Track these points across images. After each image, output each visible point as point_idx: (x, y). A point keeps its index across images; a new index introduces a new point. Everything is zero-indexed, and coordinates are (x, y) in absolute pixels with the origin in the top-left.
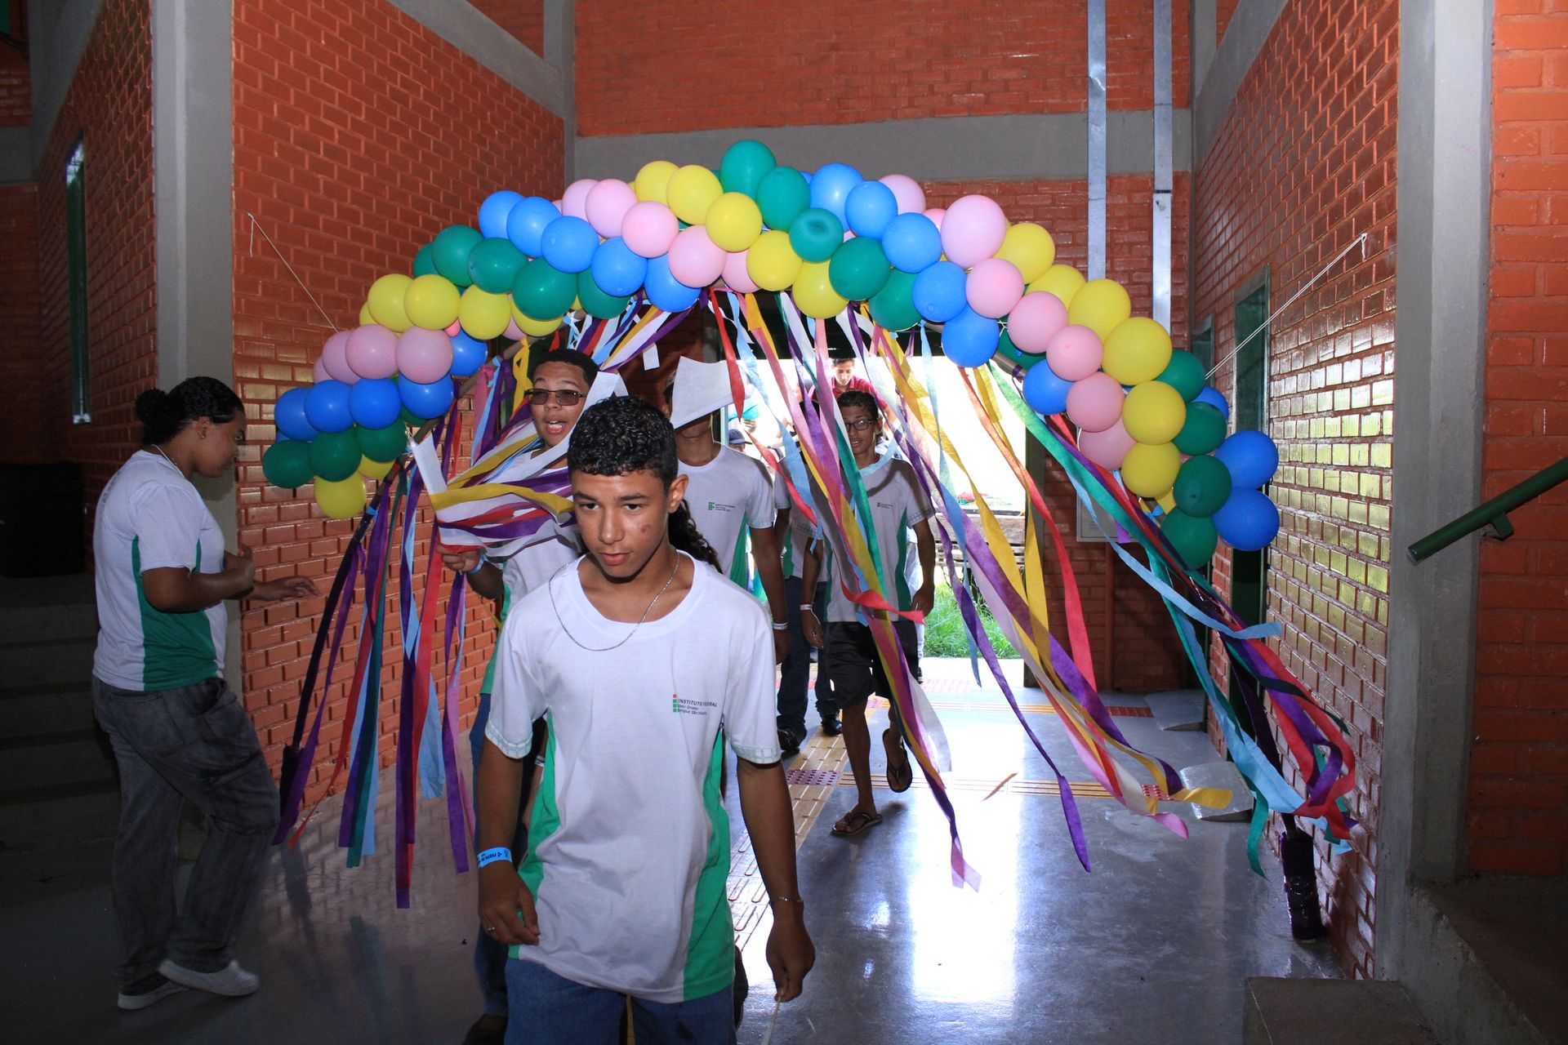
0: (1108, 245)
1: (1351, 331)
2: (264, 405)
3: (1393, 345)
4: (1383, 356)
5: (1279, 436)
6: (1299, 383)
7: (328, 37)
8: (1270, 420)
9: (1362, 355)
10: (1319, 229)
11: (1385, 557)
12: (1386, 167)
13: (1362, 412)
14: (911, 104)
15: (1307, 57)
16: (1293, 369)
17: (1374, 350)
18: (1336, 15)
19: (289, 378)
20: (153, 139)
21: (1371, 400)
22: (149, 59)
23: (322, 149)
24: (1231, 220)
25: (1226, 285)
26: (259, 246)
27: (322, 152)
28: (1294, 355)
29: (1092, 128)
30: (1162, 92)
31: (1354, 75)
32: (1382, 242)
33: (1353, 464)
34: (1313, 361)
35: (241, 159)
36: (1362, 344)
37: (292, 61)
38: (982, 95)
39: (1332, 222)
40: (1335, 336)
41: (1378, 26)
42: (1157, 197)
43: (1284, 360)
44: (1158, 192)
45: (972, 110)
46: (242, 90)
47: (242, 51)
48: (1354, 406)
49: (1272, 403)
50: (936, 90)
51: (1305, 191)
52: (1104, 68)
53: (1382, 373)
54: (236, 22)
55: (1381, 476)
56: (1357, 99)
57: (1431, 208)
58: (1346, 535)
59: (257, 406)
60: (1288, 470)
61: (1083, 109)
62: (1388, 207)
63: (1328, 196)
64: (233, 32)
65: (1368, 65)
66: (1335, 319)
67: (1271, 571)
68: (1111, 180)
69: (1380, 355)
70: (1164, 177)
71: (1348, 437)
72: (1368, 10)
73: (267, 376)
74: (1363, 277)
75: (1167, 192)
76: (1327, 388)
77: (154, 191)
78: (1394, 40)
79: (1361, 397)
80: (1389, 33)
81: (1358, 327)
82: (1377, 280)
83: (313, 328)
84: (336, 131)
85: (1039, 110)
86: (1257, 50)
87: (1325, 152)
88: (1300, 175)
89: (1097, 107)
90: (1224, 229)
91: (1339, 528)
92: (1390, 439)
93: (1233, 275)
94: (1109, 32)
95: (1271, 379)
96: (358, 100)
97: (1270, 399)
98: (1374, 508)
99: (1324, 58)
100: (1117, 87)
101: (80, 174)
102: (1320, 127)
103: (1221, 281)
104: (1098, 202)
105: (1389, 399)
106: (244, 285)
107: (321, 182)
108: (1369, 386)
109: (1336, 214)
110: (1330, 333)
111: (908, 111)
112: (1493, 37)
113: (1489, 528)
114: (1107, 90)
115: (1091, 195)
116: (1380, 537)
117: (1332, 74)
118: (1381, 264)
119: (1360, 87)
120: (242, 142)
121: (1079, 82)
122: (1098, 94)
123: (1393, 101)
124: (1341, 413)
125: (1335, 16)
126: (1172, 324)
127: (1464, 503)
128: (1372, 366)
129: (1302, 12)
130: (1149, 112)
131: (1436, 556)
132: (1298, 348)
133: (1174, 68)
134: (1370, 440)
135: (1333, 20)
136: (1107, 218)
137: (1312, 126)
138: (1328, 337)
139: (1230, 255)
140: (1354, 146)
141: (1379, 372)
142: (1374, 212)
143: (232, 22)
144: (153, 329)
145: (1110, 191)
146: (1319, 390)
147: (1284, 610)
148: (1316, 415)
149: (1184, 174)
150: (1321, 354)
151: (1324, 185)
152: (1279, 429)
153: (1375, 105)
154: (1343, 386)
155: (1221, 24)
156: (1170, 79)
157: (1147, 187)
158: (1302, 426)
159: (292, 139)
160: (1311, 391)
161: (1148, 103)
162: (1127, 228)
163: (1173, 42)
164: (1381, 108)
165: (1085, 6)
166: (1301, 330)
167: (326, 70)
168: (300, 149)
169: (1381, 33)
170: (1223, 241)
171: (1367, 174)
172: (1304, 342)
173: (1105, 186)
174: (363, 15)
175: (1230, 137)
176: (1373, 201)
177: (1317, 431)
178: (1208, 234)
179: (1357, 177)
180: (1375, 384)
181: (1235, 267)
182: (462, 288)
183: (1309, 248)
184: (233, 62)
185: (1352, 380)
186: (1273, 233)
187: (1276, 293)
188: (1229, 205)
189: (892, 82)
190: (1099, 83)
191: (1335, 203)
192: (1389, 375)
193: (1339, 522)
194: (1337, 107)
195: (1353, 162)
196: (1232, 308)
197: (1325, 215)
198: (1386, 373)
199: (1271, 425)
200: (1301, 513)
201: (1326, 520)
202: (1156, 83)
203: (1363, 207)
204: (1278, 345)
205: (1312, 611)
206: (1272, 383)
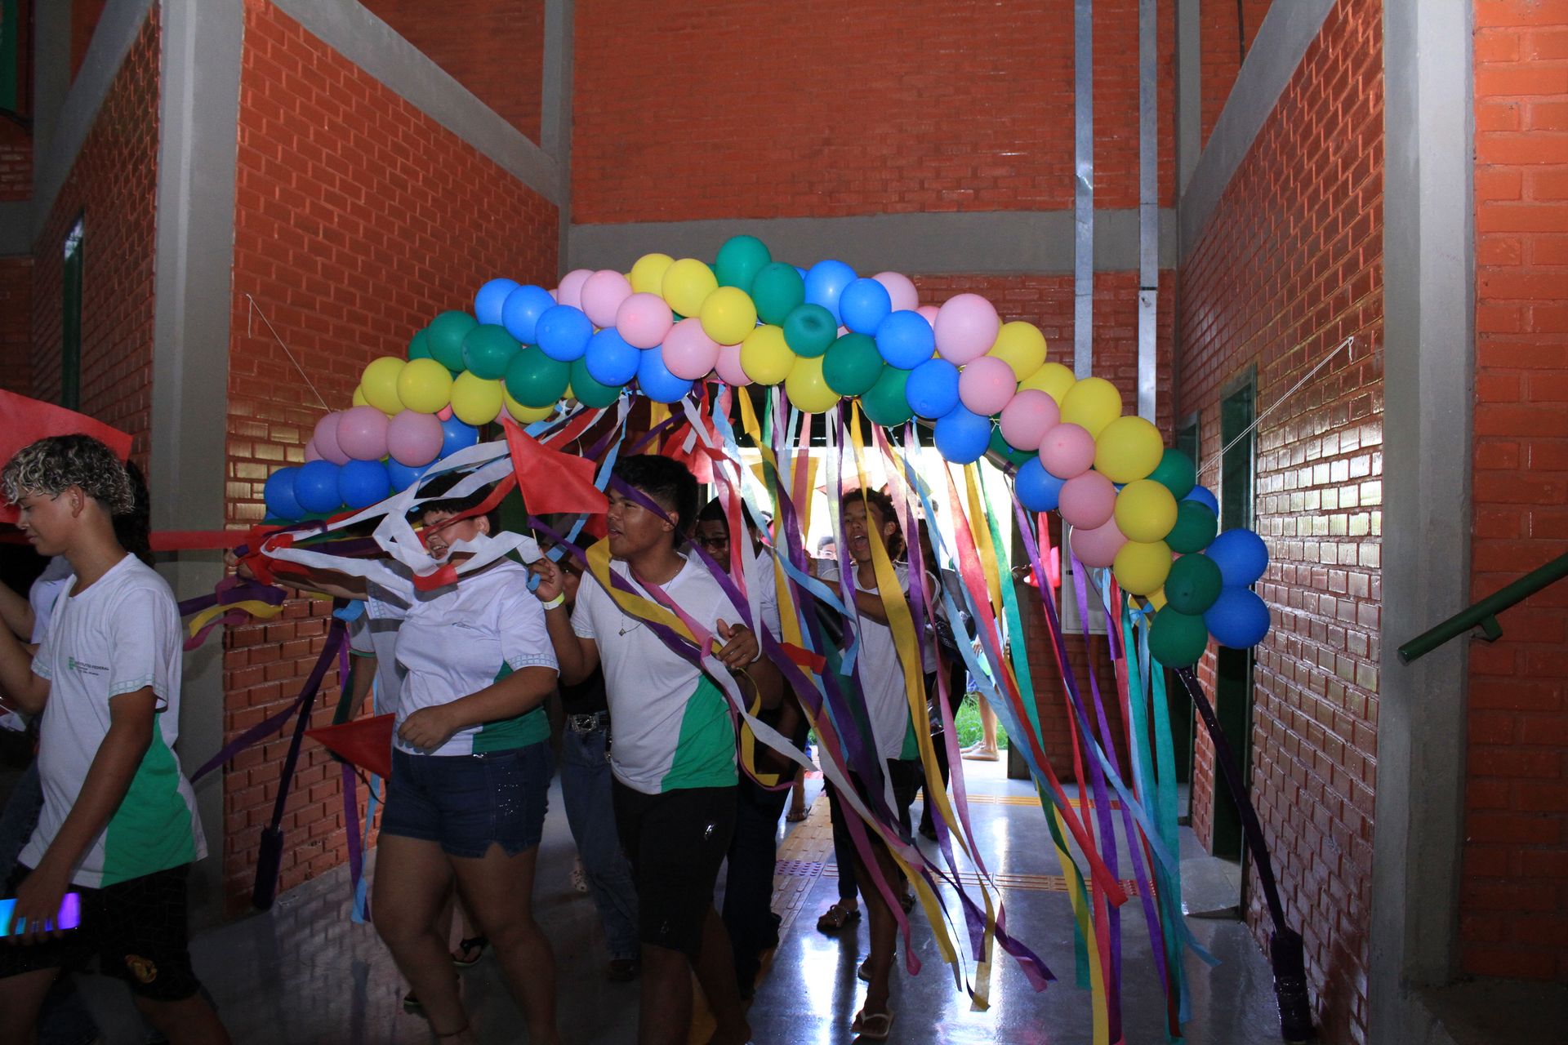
0: (1094, 340)
1: (1340, 432)
2: (255, 485)
3: (1381, 447)
4: (1371, 458)
5: (1265, 533)
6: (1286, 481)
7: (332, 125)
8: (1256, 517)
9: (1349, 456)
10: (1306, 331)
11: (1374, 657)
12: (1372, 273)
13: (1350, 511)
14: (902, 200)
15: (1293, 164)
16: (1280, 467)
17: (1361, 451)
18: (1321, 125)
19: (280, 457)
20: (156, 219)
21: (1360, 500)
22: (155, 140)
23: (321, 232)
24: (1217, 318)
25: (1211, 381)
26: (256, 327)
27: (321, 235)
28: (1281, 453)
29: (1080, 226)
30: (1148, 192)
31: (1339, 182)
32: (1369, 345)
33: (1340, 563)
34: (1300, 460)
35: (243, 240)
36: (1349, 444)
37: (295, 145)
38: (971, 191)
39: (1319, 325)
40: (1322, 436)
41: (1363, 137)
42: (1143, 294)
43: (1271, 458)
44: (1144, 289)
45: (961, 206)
46: (245, 174)
47: (247, 135)
48: (1342, 506)
49: (1258, 501)
50: (926, 185)
51: (1292, 293)
52: (1092, 168)
53: (1370, 475)
54: (242, 107)
55: (1370, 576)
56: (1343, 206)
57: (1418, 317)
58: (1334, 632)
59: (248, 485)
60: (1276, 567)
61: (1070, 206)
62: (1375, 311)
63: (1314, 298)
64: (238, 116)
65: (1353, 174)
66: (1322, 419)
67: (1258, 666)
68: (1097, 276)
69: (1368, 456)
70: (1150, 274)
71: (1336, 536)
72: (1352, 121)
73: (260, 455)
74: (1351, 379)
75: (1152, 289)
76: (1314, 487)
77: (154, 270)
78: (1379, 151)
79: (1349, 497)
80: (1374, 145)
81: (1345, 428)
82: (1364, 383)
83: (306, 408)
84: (336, 213)
85: (1027, 207)
86: (1242, 154)
87: (1311, 255)
88: (1287, 276)
89: (1084, 204)
90: (1210, 327)
91: (1327, 626)
92: (1379, 540)
93: (1219, 371)
94: (1096, 133)
95: (1257, 476)
96: (359, 185)
97: (1256, 496)
98: (1362, 606)
99: (1310, 165)
100: (1104, 186)
101: (78, 250)
102: (1306, 231)
103: (1206, 377)
104: (1085, 298)
105: (1377, 500)
106: (238, 363)
107: (319, 263)
108: (1356, 487)
109: (1323, 316)
110: (1317, 433)
111: (899, 206)
112: (1475, 151)
113: (1477, 630)
114: (1095, 190)
115: (1078, 291)
116: (1369, 637)
117: (1318, 181)
118: (1368, 367)
119: (1346, 194)
120: (243, 224)
121: (1067, 181)
122: (1085, 192)
123: (1379, 210)
124: (1329, 512)
126: (1158, 416)
127: (1452, 604)
128: (1360, 467)
129: (1288, 119)
130: (1136, 210)
131: (1426, 657)
132: (1285, 446)
133: (1159, 170)
134: (1359, 540)
135: (1318, 129)
136: (1094, 314)
137: (1297, 230)
138: (1315, 437)
139: (1216, 353)
140: (1340, 251)
141: (1367, 472)
142: (1361, 317)
143: (239, 107)
144: (147, 407)
145: (1096, 287)
146: (1306, 489)
147: (1271, 706)
148: (1303, 513)
149: (1170, 271)
150: (1309, 453)
151: (1311, 288)
152: (1265, 526)
153: (1361, 212)
154: (1331, 485)
155: (1205, 127)
156: (1156, 179)
157: (1133, 284)
158: (1289, 523)
159: (292, 222)
160: (1298, 489)
161: (1133, 202)
162: (1113, 324)
163: (1159, 144)
164: (1366, 218)
165: (1072, 107)
166: (1287, 429)
167: (328, 154)
168: (300, 231)
169: (1366, 145)
170: (1208, 339)
171: (1353, 279)
172: (1291, 440)
173: (1091, 281)
174: (367, 102)
175: (1215, 238)
176: (1359, 305)
177: (1304, 528)
178: (1193, 331)
179: (1343, 281)
180: (1363, 485)
181: (1220, 365)
182: (455, 373)
183: (1296, 349)
184: (237, 146)
185: (1340, 480)
186: (1259, 333)
187: (1263, 392)
188: (1215, 303)
189: (884, 177)
190: (1087, 182)
191: (1322, 306)
192: (1377, 476)
193: (1327, 620)
194: (1323, 212)
195: (1339, 266)
196: (1218, 405)
197: (1311, 317)
198: (1374, 474)
199: (1258, 522)
200: (1288, 609)
201: (1314, 618)
202: (1142, 183)
203: (1349, 311)
204: (1264, 443)
205: (1300, 708)
206: (1258, 480)
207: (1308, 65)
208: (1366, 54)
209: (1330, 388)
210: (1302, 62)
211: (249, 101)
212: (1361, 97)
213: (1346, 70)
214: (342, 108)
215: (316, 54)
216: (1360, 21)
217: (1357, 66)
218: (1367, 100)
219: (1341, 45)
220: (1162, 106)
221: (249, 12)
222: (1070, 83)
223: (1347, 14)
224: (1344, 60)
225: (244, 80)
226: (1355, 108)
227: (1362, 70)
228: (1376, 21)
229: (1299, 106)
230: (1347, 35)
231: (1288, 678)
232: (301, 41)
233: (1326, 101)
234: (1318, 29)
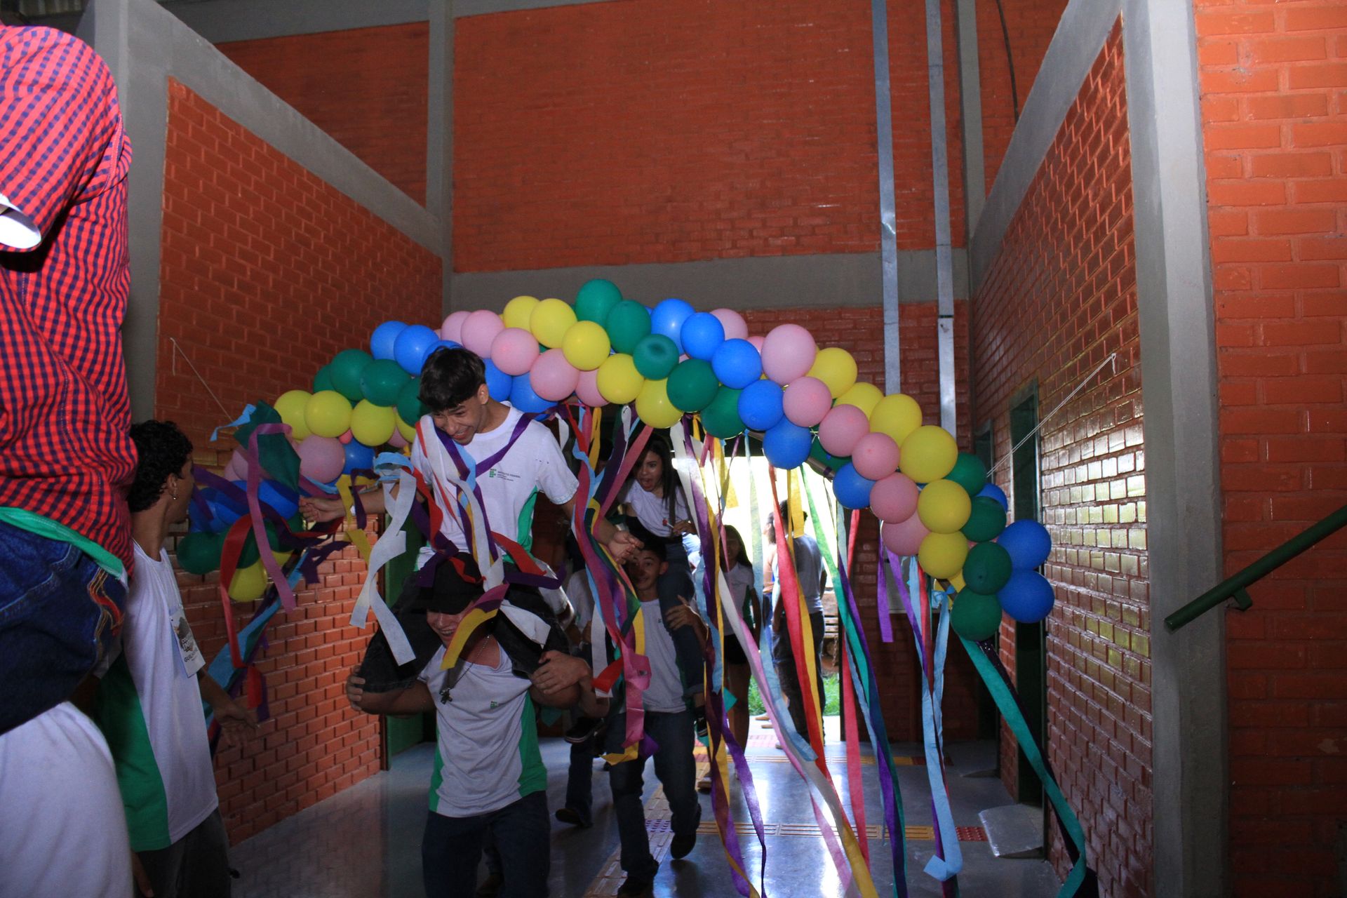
0: (902, 362)
1: (1108, 434)
4: (1135, 455)
5: (1051, 522)
6: (1066, 477)
7: (244, 192)
8: (1043, 509)
9: (1117, 455)
10: (1077, 348)
11: (1146, 628)
12: (1128, 299)
13: (1119, 502)
14: (734, 246)
15: (1060, 209)
16: (1061, 465)
17: (1126, 450)
21: (1127, 492)
23: (236, 284)
24: (1003, 341)
25: (1001, 394)
26: (179, 367)
27: (236, 286)
28: (1061, 453)
29: (886, 265)
30: (943, 235)
31: (1098, 224)
32: (1129, 360)
33: (1113, 546)
34: (1077, 459)
35: (166, 293)
36: (1117, 444)
37: (213, 210)
38: (793, 238)
39: (1087, 343)
40: (1093, 438)
41: (1115, 186)
42: (941, 321)
43: (1053, 458)
44: (942, 317)
45: (785, 250)
46: (169, 234)
47: (171, 202)
48: (1113, 498)
49: (1044, 495)
50: (755, 233)
51: (1064, 317)
52: (894, 216)
53: (1135, 470)
54: (166, 179)
55: (1139, 557)
56: (1102, 243)
57: (1168, 336)
58: (1112, 606)
60: (1060, 551)
61: (877, 249)
62: (1132, 331)
63: (1082, 321)
64: (163, 187)
65: (1109, 216)
66: (1093, 423)
67: (1050, 637)
68: (903, 308)
69: (1133, 454)
70: (946, 304)
71: (1109, 524)
72: (1106, 172)
74: (1115, 389)
75: (949, 317)
76: (1089, 482)
78: (1129, 197)
79: (1118, 489)
80: (1125, 191)
81: (1112, 430)
82: (1126, 392)
84: (248, 269)
85: (842, 250)
86: (1018, 202)
87: (1078, 286)
88: (1059, 304)
89: (889, 247)
90: (998, 348)
91: (1105, 601)
92: (1144, 526)
93: (1006, 386)
94: (897, 186)
95: (1042, 473)
96: (268, 243)
97: (1042, 491)
98: (1133, 583)
99: (1074, 210)
100: (905, 231)
102: (1073, 265)
103: (997, 391)
104: (892, 326)
105: (1142, 492)
106: (163, 398)
107: (234, 311)
108: (1124, 481)
109: (1089, 336)
110: (1090, 435)
111: (732, 252)
112: (1207, 196)
113: (1231, 601)
114: (898, 234)
115: (886, 320)
116: (1140, 609)
117: (1081, 223)
118: (1129, 379)
119: (1104, 234)
120: (167, 278)
121: (874, 228)
122: (889, 236)
123: (1131, 246)
124: (1102, 503)
125: (1080, 177)
126: (958, 427)
127: (1209, 580)
128: (1126, 463)
129: (1054, 172)
130: (933, 251)
131: (1188, 626)
132: (1064, 447)
133: (951, 216)
134: (1128, 526)
135: (1079, 180)
136: (900, 339)
137: (1066, 264)
138: (1088, 439)
139: (1004, 369)
140: (1102, 281)
141: (1132, 469)
142: (1121, 336)
143: (164, 179)
145: (902, 316)
146: (1083, 484)
147: (1062, 671)
148: (1081, 504)
149: (963, 302)
150: (1083, 453)
151: (1079, 313)
152: (1050, 516)
153: (1116, 248)
154: (1103, 480)
155: (988, 179)
156: (949, 224)
157: (932, 313)
158: (1070, 513)
159: (210, 276)
160: (1076, 484)
161: (930, 243)
162: (917, 347)
163: (950, 195)
164: (1122, 251)
165: (876, 165)
166: (1065, 433)
167: (241, 218)
168: (217, 283)
169: (1118, 191)
170: (997, 358)
171: (1113, 305)
172: (1069, 443)
173: (897, 312)
174: (275, 173)
175: (999, 273)
176: (1119, 326)
177: (1083, 518)
178: (984, 352)
179: (1105, 306)
180: (1129, 479)
181: (1008, 379)
182: (354, 402)
183: (1069, 364)
184: (162, 213)
185: (1110, 475)
186: (1039, 351)
187: (1044, 402)
188: (1002, 328)
189: (718, 227)
190: (891, 228)
191: (1088, 328)
192: (1141, 471)
193: (1105, 595)
194: (1086, 249)
195: (1101, 294)
196: (1007, 414)
197: (1080, 338)
198: (1138, 470)
199: (1044, 513)
200: (1072, 587)
201: (1094, 594)
202: (937, 227)
203: (1111, 331)
204: (1046, 445)
205: (1086, 673)
206: (1043, 477)
207: (1068, 127)
208: (1114, 117)
209: (1099, 396)
210: (1064, 123)
211: (173, 176)
212: (1112, 152)
213: (1099, 131)
214: (254, 178)
215: (230, 133)
216: (1108, 90)
217: (1108, 126)
218: (1117, 155)
219: (1094, 110)
220: (951, 163)
221: (172, 99)
222: (874, 145)
223: (1097, 83)
224: (1097, 122)
225: (167, 156)
226: (1108, 161)
227: (1112, 130)
228: (1121, 89)
229: (1063, 160)
230: (1098, 101)
231: (1075, 647)
232: (218, 122)
233: (1084, 156)
234: (1075, 97)
